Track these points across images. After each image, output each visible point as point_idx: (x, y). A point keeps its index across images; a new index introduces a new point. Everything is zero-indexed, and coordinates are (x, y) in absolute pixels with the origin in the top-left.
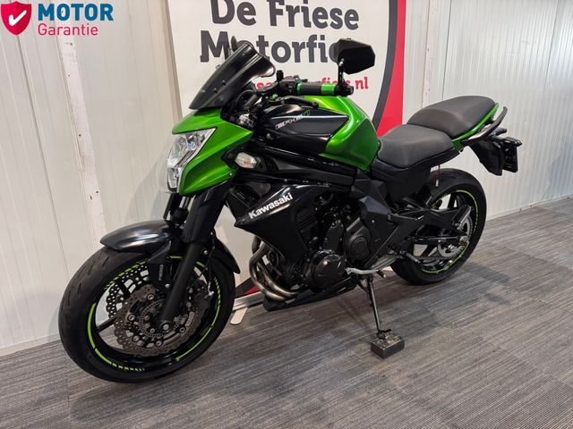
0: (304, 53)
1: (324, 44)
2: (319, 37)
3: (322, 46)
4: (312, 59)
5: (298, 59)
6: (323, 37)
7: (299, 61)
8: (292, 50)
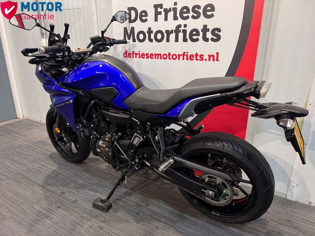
0: (173, 36)
1: (186, 30)
2: (183, 26)
3: (185, 32)
4: (177, 40)
5: (168, 40)
6: (185, 26)
7: (169, 42)
8: (165, 35)
